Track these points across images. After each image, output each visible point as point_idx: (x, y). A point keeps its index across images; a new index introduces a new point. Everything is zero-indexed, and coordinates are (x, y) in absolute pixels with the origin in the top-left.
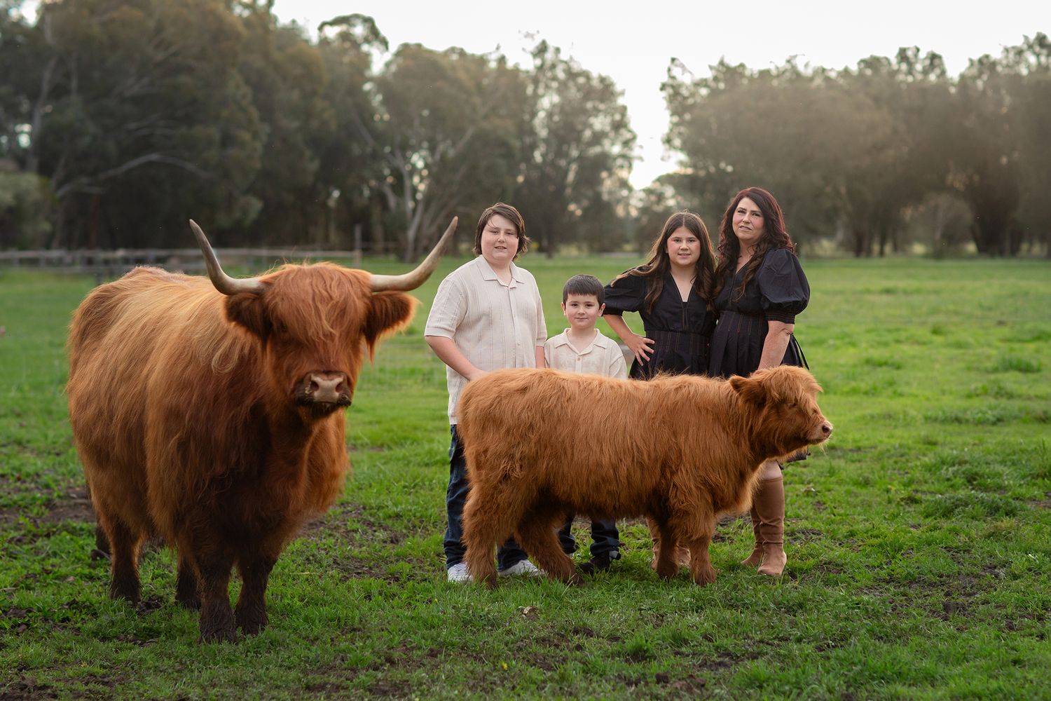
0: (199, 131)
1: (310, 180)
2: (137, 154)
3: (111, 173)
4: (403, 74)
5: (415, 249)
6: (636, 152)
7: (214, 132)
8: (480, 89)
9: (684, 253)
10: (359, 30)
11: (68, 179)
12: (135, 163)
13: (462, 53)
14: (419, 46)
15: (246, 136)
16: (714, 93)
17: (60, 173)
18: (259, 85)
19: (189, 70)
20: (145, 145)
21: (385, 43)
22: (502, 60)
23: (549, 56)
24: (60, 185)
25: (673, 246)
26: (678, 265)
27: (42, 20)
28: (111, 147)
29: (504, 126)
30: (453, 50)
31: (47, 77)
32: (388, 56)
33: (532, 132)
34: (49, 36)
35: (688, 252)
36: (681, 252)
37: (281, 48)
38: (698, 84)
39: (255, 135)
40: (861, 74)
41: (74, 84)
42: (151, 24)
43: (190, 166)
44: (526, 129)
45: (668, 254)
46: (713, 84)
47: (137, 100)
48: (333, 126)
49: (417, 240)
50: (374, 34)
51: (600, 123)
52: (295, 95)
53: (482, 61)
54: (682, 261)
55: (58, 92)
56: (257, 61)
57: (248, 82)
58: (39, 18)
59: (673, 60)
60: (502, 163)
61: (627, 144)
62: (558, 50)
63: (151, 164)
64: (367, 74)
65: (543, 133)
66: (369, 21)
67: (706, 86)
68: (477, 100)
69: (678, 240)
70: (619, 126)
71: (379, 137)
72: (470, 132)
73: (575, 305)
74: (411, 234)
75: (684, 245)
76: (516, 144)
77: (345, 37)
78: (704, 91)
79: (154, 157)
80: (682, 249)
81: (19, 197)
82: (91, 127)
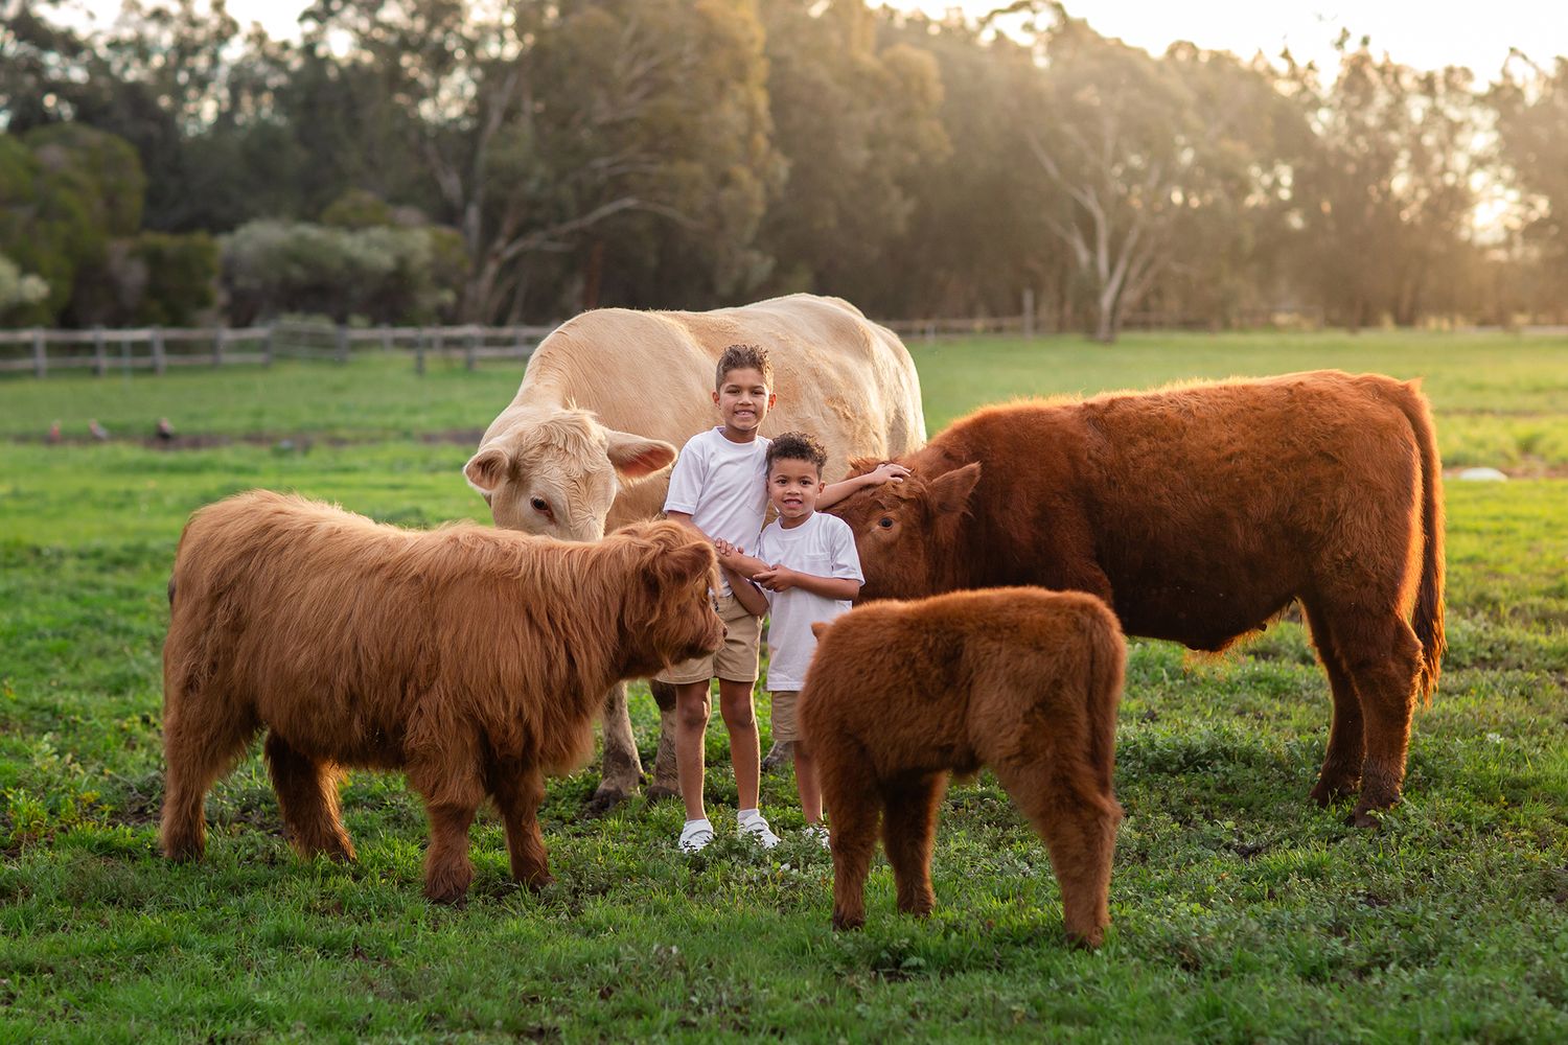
0: (682, 168)
2: (611, 197)
3: (578, 223)
5: (1112, 324)
12: (606, 210)
15: (743, 174)
20: (619, 186)
28: (566, 192)
43: (671, 213)
49: (1115, 309)
59: (1512, 50)
63: (625, 212)
66: (1058, 7)
74: (1106, 301)
79: (630, 202)
81: (402, 261)
82: (541, 169)
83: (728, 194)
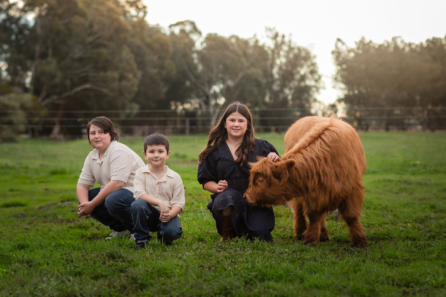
0: (109, 74)
1: (163, 96)
2: (80, 84)
3: (68, 94)
4: (209, 48)
6: (321, 85)
7: (116, 75)
8: (245, 55)
9: (236, 128)
10: (188, 28)
11: (48, 96)
12: (79, 89)
13: (237, 39)
14: (216, 34)
15: (130, 76)
16: (357, 55)
17: (44, 94)
18: (138, 54)
19: (105, 46)
20: (85, 80)
21: (200, 33)
22: (257, 41)
23: (279, 39)
24: (43, 100)
25: (229, 124)
26: (232, 136)
27: (36, 23)
29: (256, 72)
30: (233, 36)
31: (38, 49)
32: (202, 39)
33: (272, 76)
34: (39, 30)
35: (239, 128)
36: (234, 128)
37: (151, 36)
38: (349, 51)
39: (135, 76)
40: (428, 46)
41: (50, 52)
42: (87, 24)
43: (105, 90)
44: (268, 74)
45: (226, 128)
46: (356, 51)
47: (80, 60)
48: (174, 72)
50: (195, 30)
51: (303, 71)
52: (155, 58)
53: (246, 43)
54: (234, 134)
55: (44, 56)
56: (137, 41)
57: (132, 51)
58: (35, 22)
59: (338, 39)
60: (256, 90)
61: (316, 81)
62: (283, 37)
63: (86, 89)
64: (194, 49)
65: (276, 76)
66: (193, 24)
67: (354, 52)
68: (243, 60)
69: (233, 120)
70: (313, 72)
71: (197, 77)
72: (241, 75)
73: (152, 152)
75: (237, 124)
76: (264, 81)
77: (182, 31)
78: (352, 55)
79: (88, 86)
80: (235, 126)
82: (59, 74)
83: (124, 83)
